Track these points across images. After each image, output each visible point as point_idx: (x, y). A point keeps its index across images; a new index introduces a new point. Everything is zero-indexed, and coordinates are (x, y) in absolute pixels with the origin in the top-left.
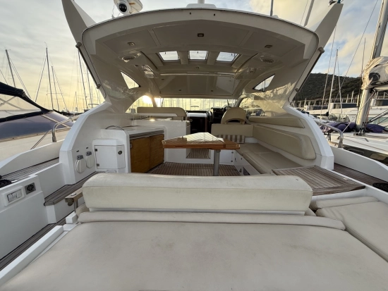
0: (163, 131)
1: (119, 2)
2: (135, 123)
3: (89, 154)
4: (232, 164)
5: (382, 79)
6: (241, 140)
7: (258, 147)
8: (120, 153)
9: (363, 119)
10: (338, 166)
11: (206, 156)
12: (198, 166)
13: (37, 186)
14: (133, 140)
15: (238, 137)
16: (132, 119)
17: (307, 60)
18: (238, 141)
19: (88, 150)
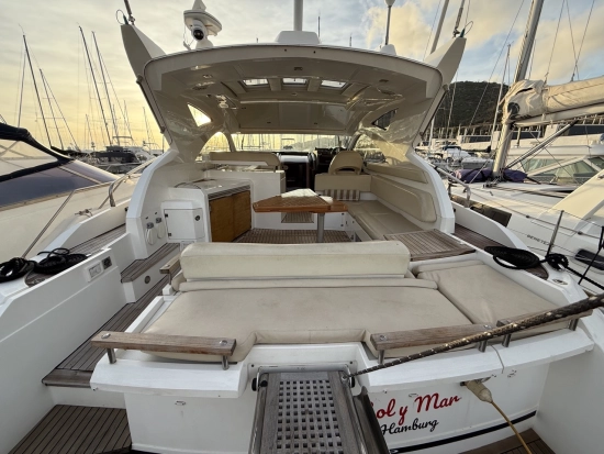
0: (248, 187)
1: (194, 27)
2: (208, 175)
3: (159, 220)
4: (343, 229)
5: (522, 112)
6: (354, 197)
7: (378, 206)
8: (198, 218)
9: (500, 164)
10: (460, 229)
11: (308, 220)
12: (298, 233)
13: (113, 261)
14: (213, 200)
16: (204, 170)
17: (429, 99)
18: (351, 198)
19: (157, 216)
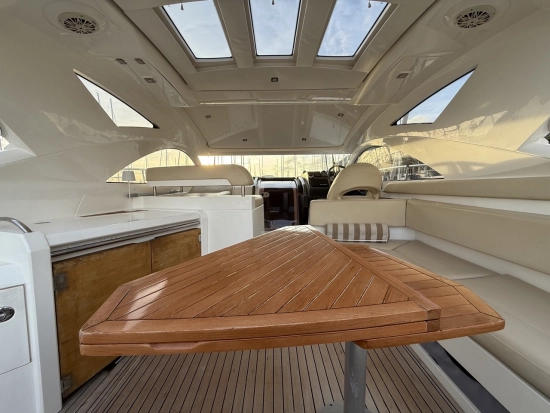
0: (197, 222)
2: (139, 203)
6: (380, 235)
15: (374, 229)
18: (374, 238)
